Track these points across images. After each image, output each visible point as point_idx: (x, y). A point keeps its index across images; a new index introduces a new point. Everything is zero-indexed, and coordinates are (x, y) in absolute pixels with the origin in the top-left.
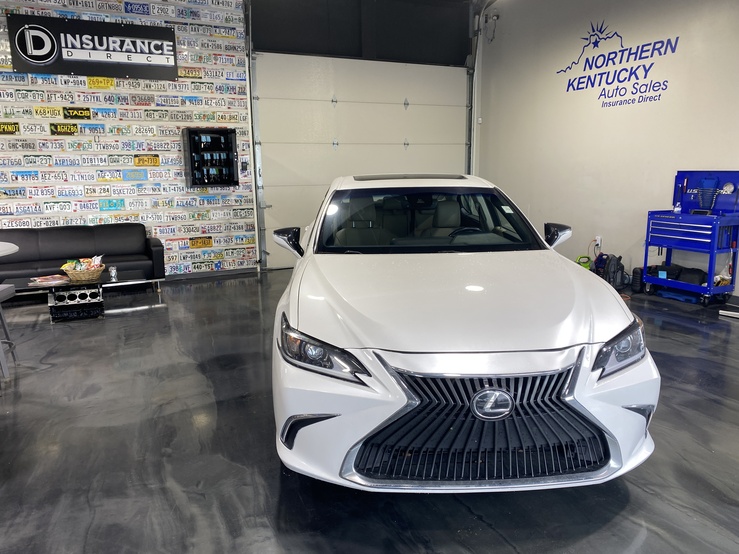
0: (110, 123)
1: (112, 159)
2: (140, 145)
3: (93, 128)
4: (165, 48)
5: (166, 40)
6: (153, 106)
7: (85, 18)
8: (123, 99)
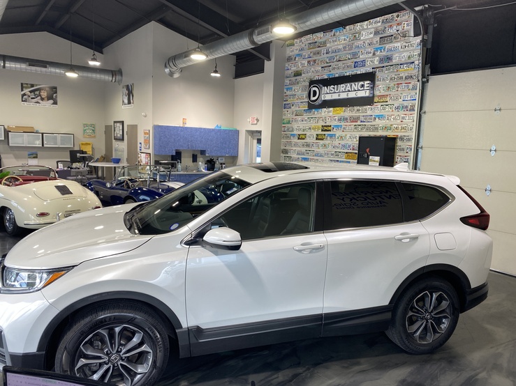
0: (338, 133)
1: (337, 154)
2: (349, 146)
3: (331, 136)
4: (366, 85)
5: (367, 80)
6: (359, 123)
7: (337, 76)
8: (345, 119)
